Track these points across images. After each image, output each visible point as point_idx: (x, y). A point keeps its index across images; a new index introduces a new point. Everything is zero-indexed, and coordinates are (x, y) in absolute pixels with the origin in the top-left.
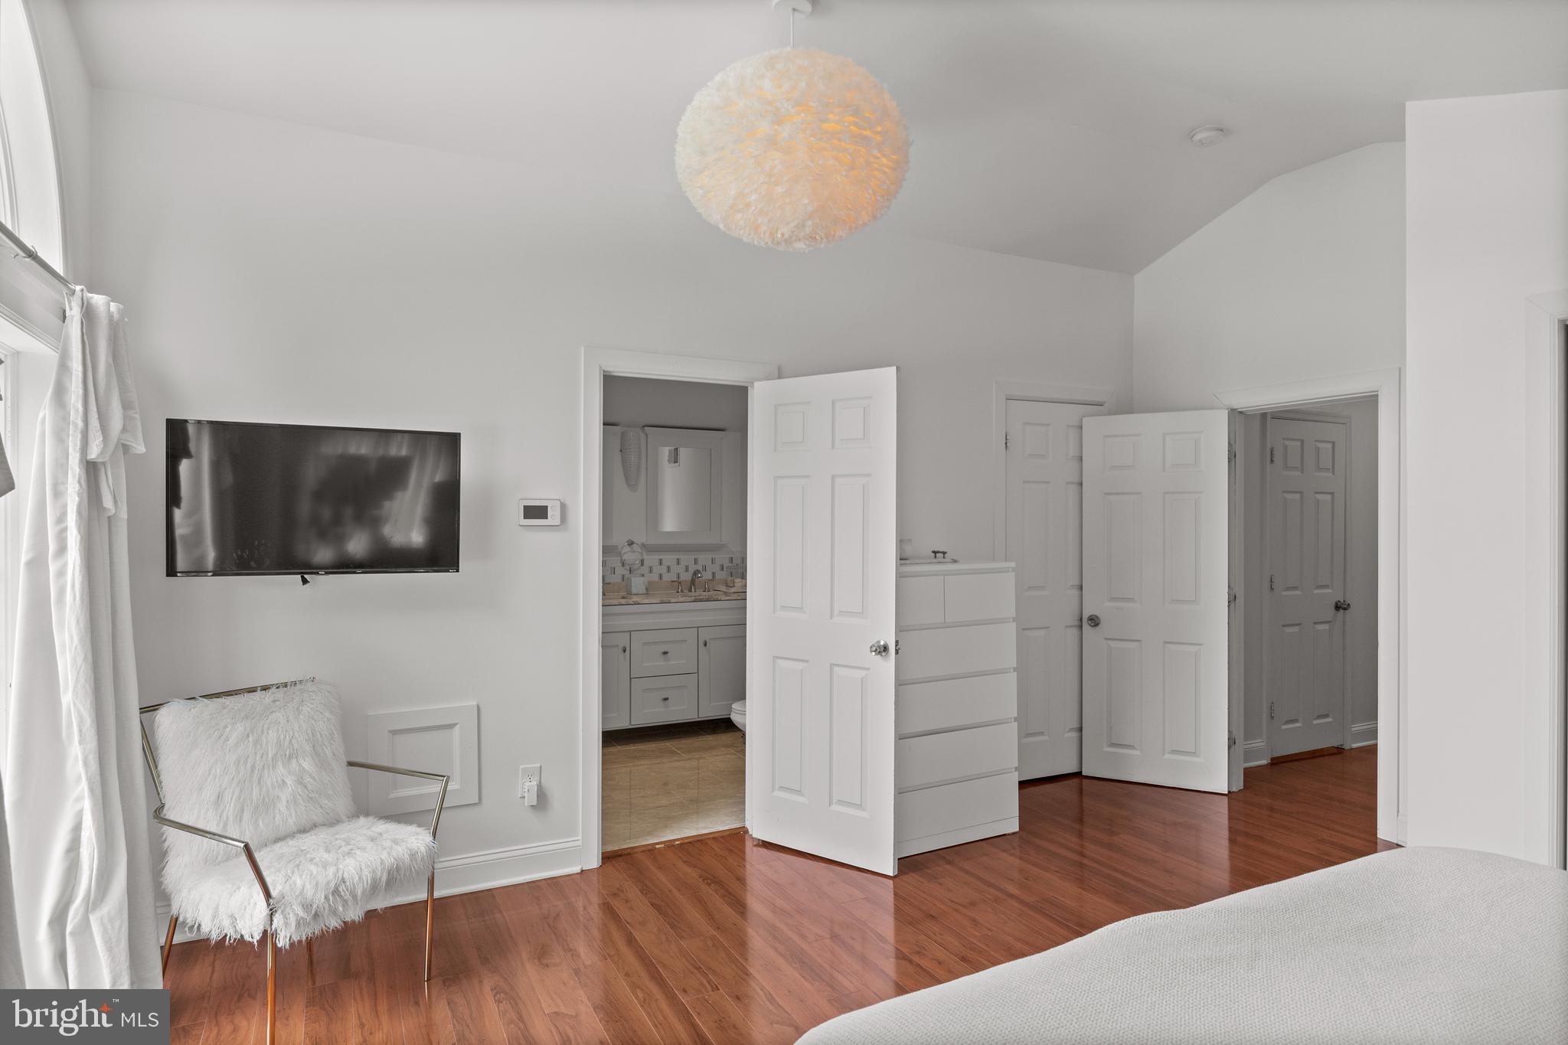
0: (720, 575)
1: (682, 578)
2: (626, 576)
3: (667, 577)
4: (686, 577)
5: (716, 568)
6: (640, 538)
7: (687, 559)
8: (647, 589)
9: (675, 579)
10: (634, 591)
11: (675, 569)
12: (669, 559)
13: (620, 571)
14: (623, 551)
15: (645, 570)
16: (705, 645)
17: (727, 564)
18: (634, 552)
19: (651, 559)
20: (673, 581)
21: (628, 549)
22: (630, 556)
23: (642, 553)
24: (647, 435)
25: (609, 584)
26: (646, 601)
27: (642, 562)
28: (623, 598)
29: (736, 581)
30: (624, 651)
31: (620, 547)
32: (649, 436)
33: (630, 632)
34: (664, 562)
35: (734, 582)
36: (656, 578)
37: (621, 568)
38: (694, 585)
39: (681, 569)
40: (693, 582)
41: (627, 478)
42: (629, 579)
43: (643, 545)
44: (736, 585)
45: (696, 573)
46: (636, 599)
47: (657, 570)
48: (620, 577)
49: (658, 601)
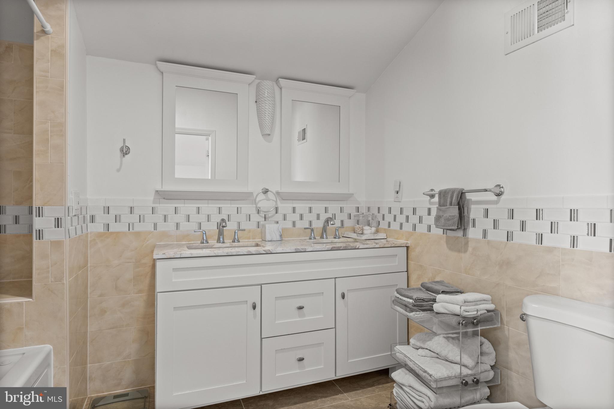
0: (348, 223)
1: (314, 226)
2: (261, 223)
3: (301, 225)
4: (318, 225)
5: (344, 217)
6: (274, 188)
7: (319, 207)
8: (281, 236)
9: (308, 226)
10: (268, 237)
11: (308, 217)
12: (303, 207)
13: (256, 218)
14: (258, 199)
15: (279, 217)
16: (343, 296)
17: (353, 213)
18: (268, 200)
19: (285, 207)
20: (305, 229)
21: (262, 196)
22: (266, 204)
23: (276, 202)
24: (281, 89)
25: (244, 230)
26: (279, 250)
27: (277, 210)
28: (257, 245)
29: (364, 228)
30: (254, 307)
31: (255, 195)
32: (283, 89)
33: (261, 285)
34: (297, 210)
35: (363, 230)
36: (289, 225)
37: (257, 215)
38: (325, 232)
39: (312, 217)
40: (324, 229)
41: (261, 126)
42: (264, 226)
43: (278, 193)
44: (365, 232)
45: (327, 221)
46: (269, 247)
47: (292, 217)
48: (255, 224)
49: (293, 249)
